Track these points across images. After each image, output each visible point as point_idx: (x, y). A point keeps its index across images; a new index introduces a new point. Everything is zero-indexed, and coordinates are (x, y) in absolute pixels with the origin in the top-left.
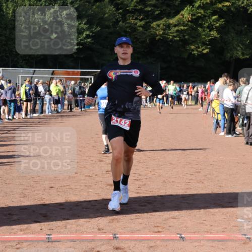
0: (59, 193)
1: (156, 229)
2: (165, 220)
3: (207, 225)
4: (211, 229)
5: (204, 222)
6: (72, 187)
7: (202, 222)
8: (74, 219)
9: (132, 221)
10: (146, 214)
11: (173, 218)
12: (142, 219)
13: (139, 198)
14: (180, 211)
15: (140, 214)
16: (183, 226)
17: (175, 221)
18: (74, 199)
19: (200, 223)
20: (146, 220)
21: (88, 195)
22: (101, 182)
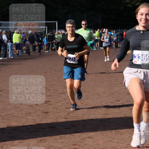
0: (3, 120)
2: (83, 139)
3: (114, 143)
4: (117, 146)
5: (113, 140)
6: (15, 115)
7: (111, 140)
8: (10, 141)
9: (56, 141)
10: (68, 135)
11: (89, 138)
12: (65, 139)
13: (66, 122)
14: (96, 132)
15: (63, 135)
16: (95, 144)
17: (90, 140)
18: (15, 124)
19: (110, 141)
20: (67, 139)
21: (27, 121)
22: (39, 110)
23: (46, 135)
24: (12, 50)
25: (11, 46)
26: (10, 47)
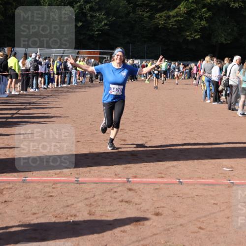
1: (160, 175)
2: (167, 168)
3: (199, 173)
4: (203, 176)
7: (195, 170)
9: (141, 169)
10: (152, 163)
11: (174, 167)
12: (149, 167)
15: (147, 163)
17: (175, 169)
20: (152, 168)
23: (129, 163)
24: (76, 77)
25: (76, 74)
26: (74, 74)
